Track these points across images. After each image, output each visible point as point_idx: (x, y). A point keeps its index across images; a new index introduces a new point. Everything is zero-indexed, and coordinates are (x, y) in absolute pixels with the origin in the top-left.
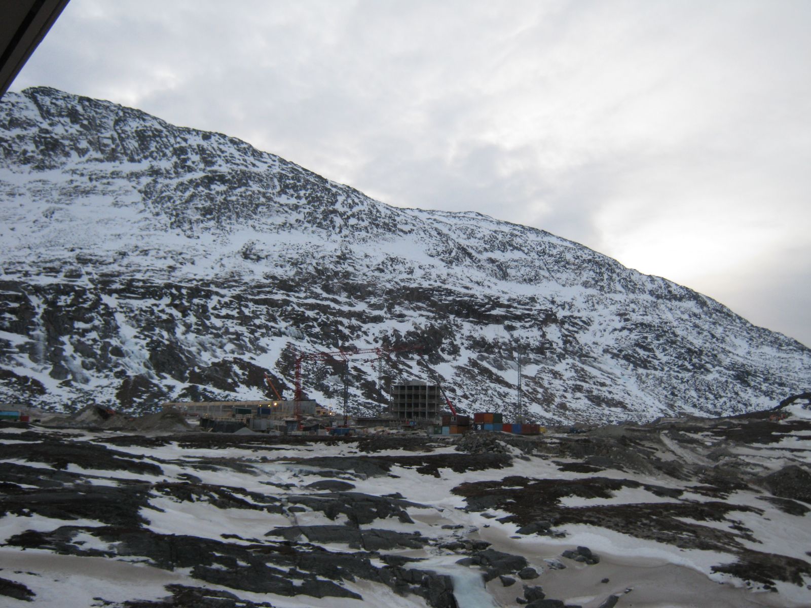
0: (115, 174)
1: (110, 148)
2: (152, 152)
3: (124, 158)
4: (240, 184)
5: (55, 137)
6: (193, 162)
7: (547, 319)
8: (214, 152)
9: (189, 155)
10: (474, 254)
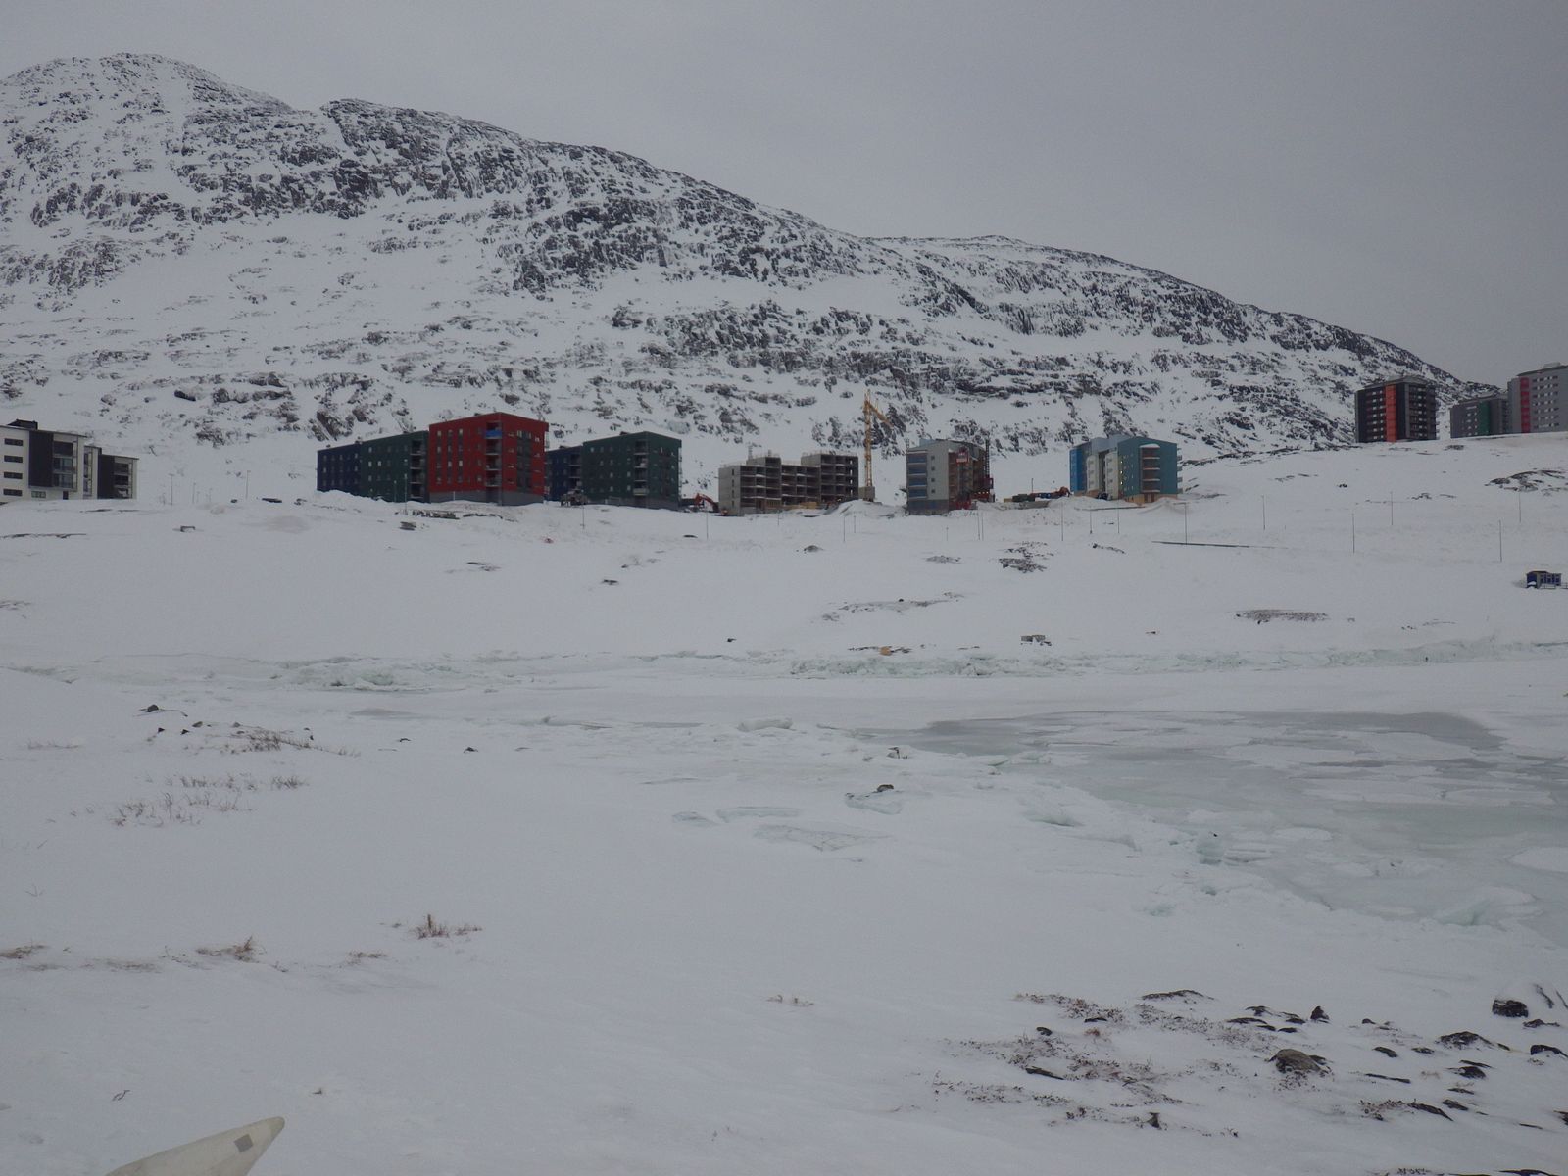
1: (440, 181)
2: (498, 182)
3: (460, 194)
4: (620, 220)
5: (364, 170)
6: (555, 193)
7: (1082, 388)
8: (585, 176)
9: (550, 183)
10: (979, 298)
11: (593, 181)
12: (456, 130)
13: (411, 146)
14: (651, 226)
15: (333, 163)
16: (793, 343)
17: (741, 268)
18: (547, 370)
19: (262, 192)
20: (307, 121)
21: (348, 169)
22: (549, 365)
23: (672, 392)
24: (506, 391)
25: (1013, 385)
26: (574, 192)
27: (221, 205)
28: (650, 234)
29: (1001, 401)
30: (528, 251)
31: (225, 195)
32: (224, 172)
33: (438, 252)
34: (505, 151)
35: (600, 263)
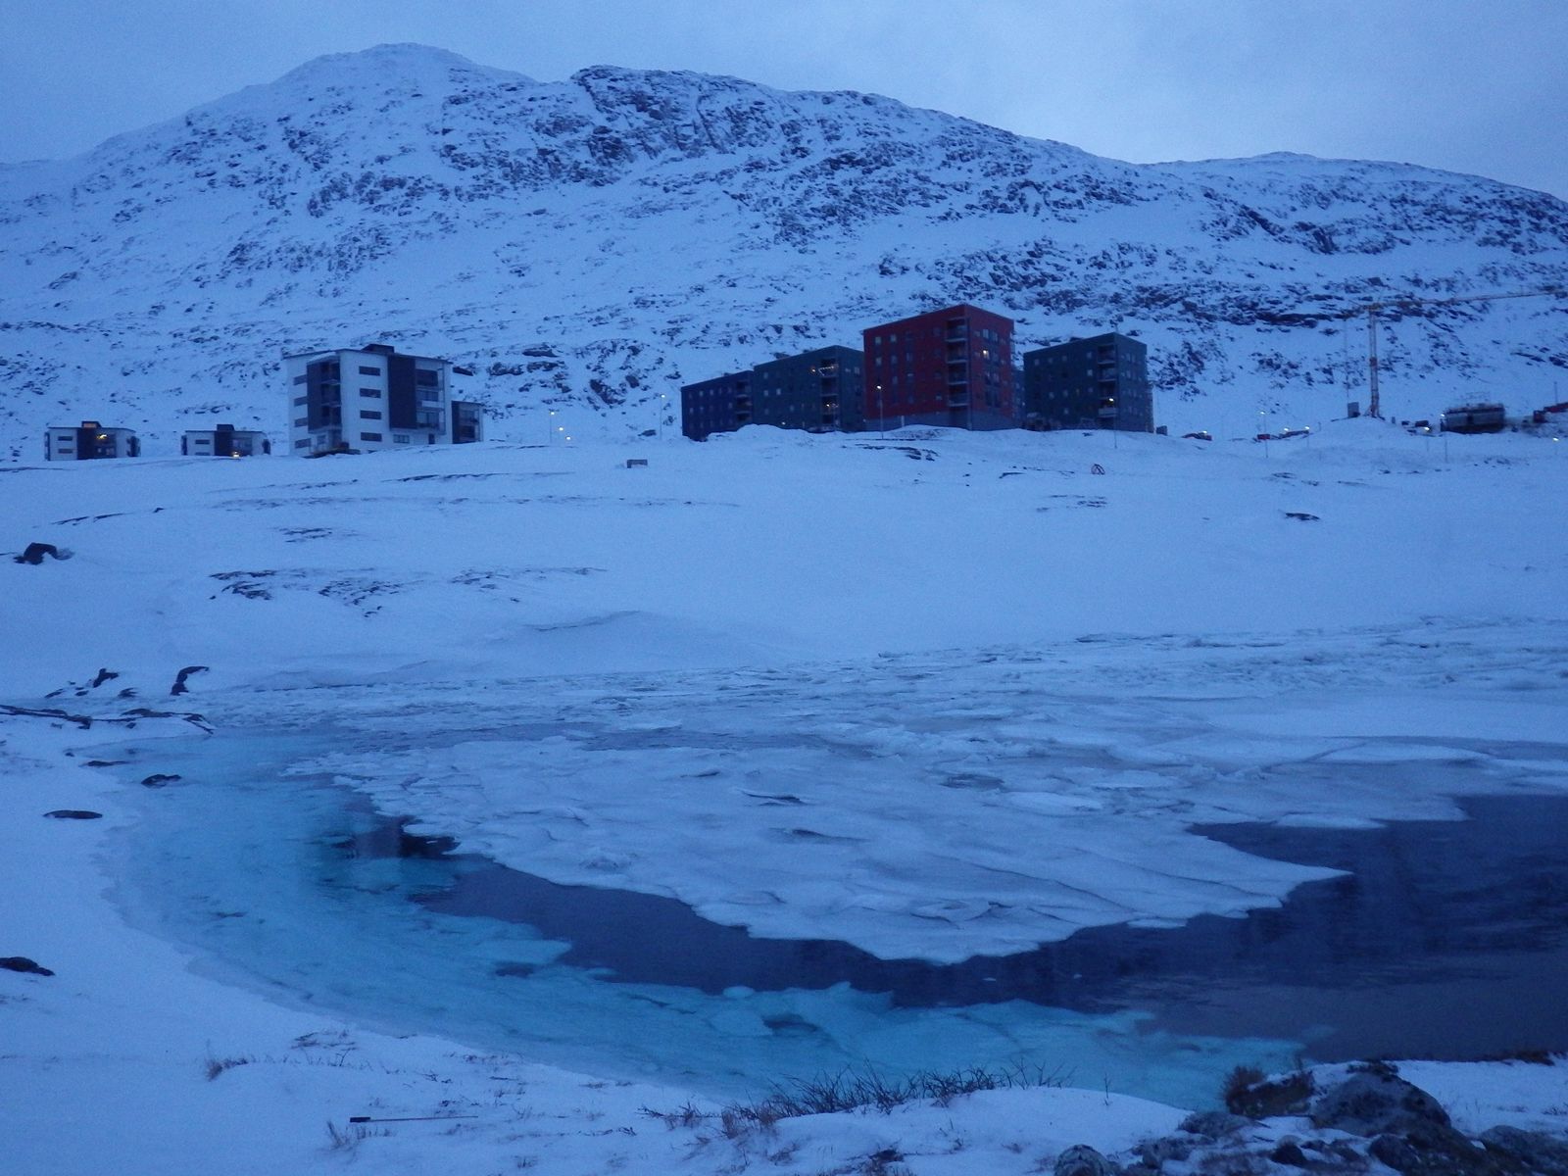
0: (701, 177)
1: (692, 141)
2: (751, 135)
3: (711, 152)
4: (879, 162)
5: (617, 136)
6: (809, 142)
7: (1400, 310)
8: (839, 121)
9: (803, 132)
10: (1272, 220)
11: (847, 125)
12: (706, 86)
13: (662, 106)
14: (913, 167)
15: (588, 131)
16: (1073, 279)
17: (1010, 204)
18: (816, 326)
19: (521, 165)
20: (558, 91)
21: (601, 136)
22: (820, 318)
24: (775, 350)
25: (1322, 312)
26: (829, 139)
27: (482, 182)
28: (911, 176)
29: (1306, 331)
30: (786, 203)
31: (485, 171)
32: (483, 150)
33: (694, 212)
34: (755, 103)
35: (861, 210)
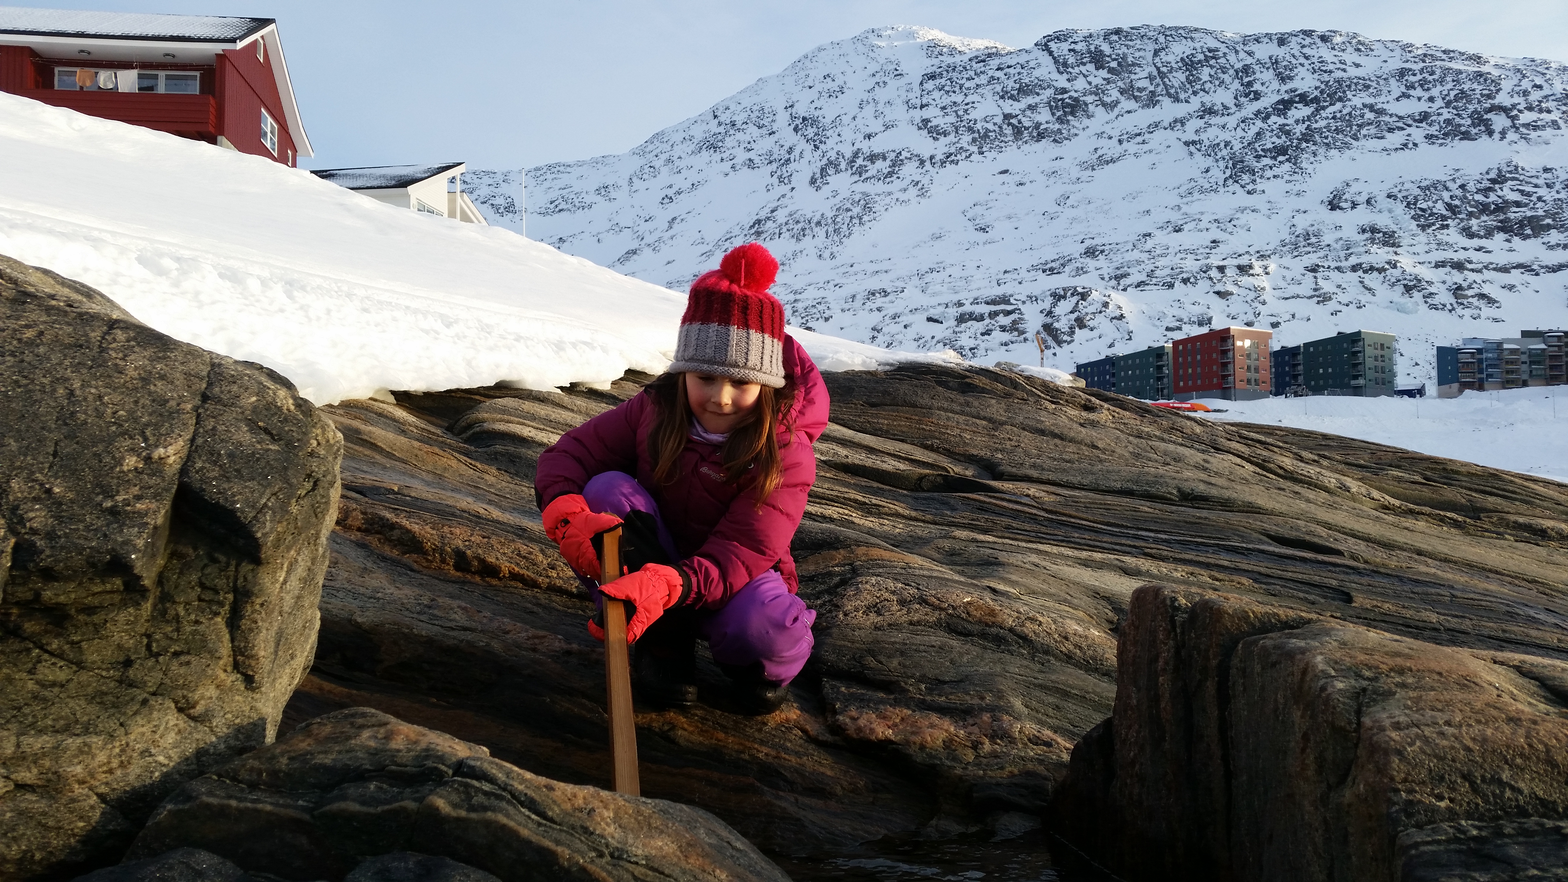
0: (1154, 127)
1: (1147, 92)
2: (1205, 82)
3: (1166, 101)
4: (1333, 98)
5: (1075, 95)
6: (1263, 84)
8: (1294, 61)
9: (1258, 75)
11: (1302, 65)
12: (1162, 39)
13: (1119, 64)
14: (1370, 101)
15: (1049, 92)
17: (1474, 131)
18: (1261, 263)
19: (988, 131)
20: (1023, 59)
21: (1060, 96)
22: (1263, 257)
23: (1397, 273)
24: (1219, 287)
26: (1282, 80)
27: (953, 149)
28: (1367, 110)
30: (1237, 146)
31: (956, 139)
32: (955, 119)
33: (1147, 160)
34: (1210, 51)
35: (1314, 148)
